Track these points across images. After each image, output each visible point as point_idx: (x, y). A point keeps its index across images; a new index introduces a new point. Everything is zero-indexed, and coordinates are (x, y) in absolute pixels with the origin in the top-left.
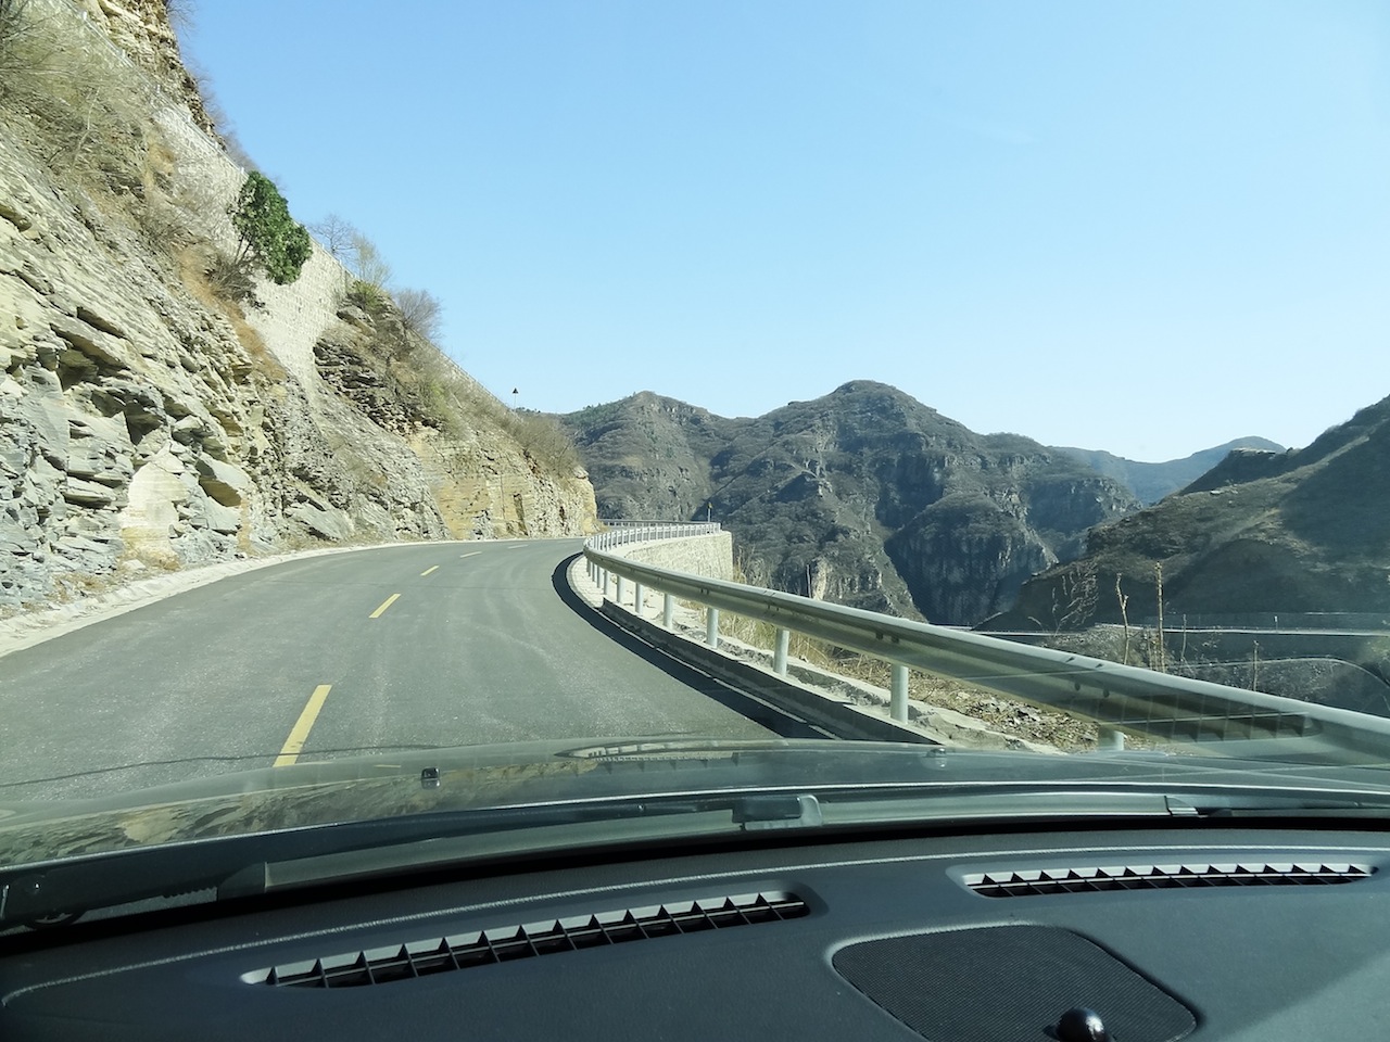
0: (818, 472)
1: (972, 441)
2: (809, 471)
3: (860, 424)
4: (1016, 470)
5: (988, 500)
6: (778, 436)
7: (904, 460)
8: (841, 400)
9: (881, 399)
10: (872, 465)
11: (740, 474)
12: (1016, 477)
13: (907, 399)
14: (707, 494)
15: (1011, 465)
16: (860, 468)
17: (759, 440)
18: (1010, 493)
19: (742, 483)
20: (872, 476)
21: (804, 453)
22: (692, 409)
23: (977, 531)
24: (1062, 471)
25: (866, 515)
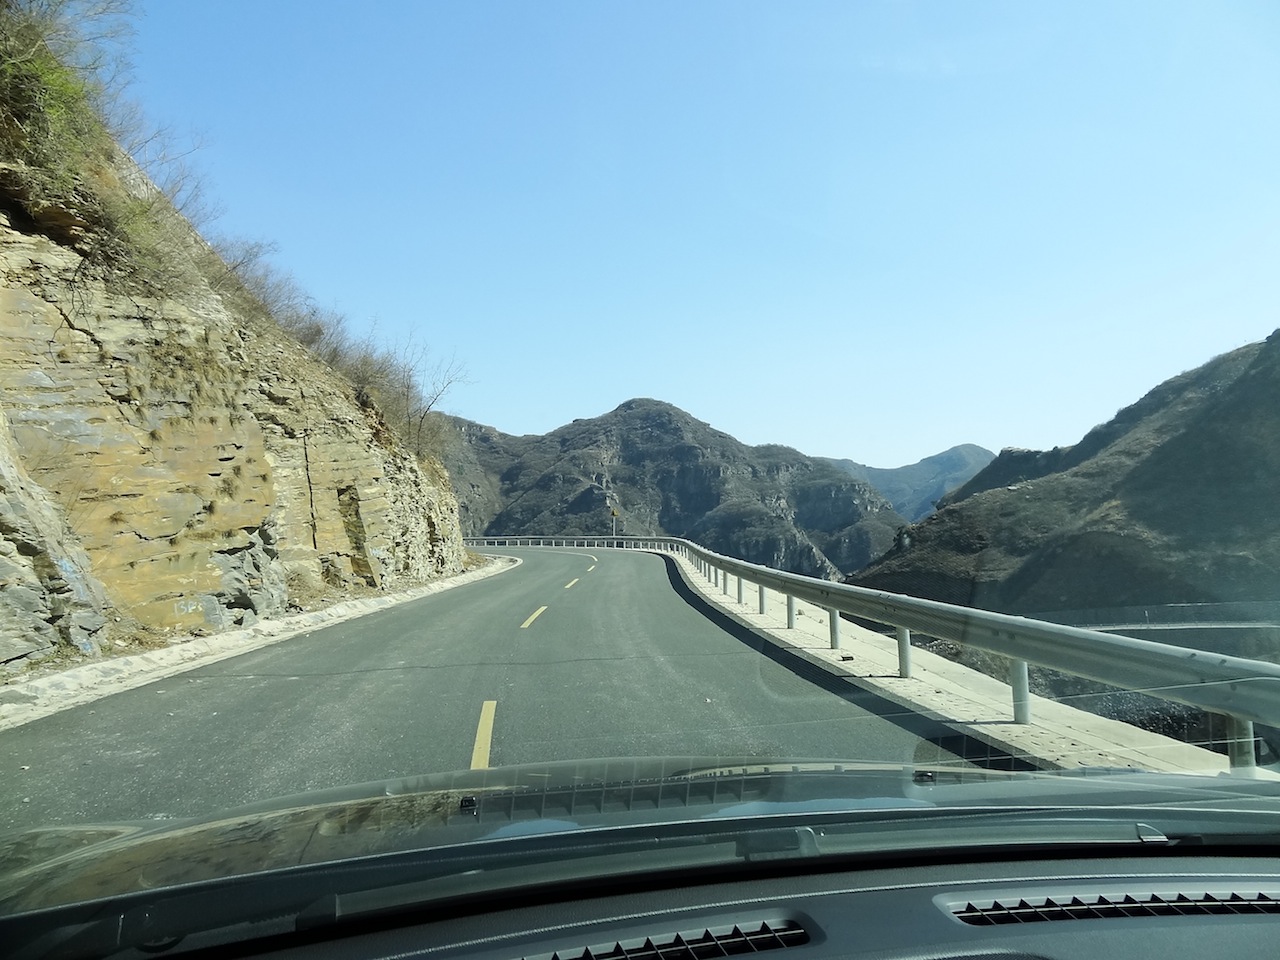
0: (604, 485)
1: (743, 452)
2: (596, 484)
3: (642, 439)
4: (783, 477)
5: (760, 505)
6: (565, 452)
7: (683, 472)
8: (624, 417)
9: (660, 415)
10: (654, 476)
11: (530, 488)
12: (783, 483)
13: (684, 416)
14: (498, 509)
15: (778, 473)
16: (643, 480)
17: (547, 456)
18: (779, 498)
19: (532, 498)
20: (655, 487)
21: (591, 468)
22: (481, 427)
23: (753, 534)
24: (822, 477)
25: (650, 523)
